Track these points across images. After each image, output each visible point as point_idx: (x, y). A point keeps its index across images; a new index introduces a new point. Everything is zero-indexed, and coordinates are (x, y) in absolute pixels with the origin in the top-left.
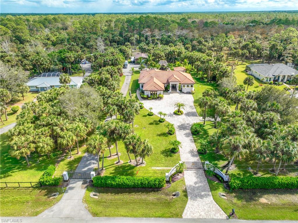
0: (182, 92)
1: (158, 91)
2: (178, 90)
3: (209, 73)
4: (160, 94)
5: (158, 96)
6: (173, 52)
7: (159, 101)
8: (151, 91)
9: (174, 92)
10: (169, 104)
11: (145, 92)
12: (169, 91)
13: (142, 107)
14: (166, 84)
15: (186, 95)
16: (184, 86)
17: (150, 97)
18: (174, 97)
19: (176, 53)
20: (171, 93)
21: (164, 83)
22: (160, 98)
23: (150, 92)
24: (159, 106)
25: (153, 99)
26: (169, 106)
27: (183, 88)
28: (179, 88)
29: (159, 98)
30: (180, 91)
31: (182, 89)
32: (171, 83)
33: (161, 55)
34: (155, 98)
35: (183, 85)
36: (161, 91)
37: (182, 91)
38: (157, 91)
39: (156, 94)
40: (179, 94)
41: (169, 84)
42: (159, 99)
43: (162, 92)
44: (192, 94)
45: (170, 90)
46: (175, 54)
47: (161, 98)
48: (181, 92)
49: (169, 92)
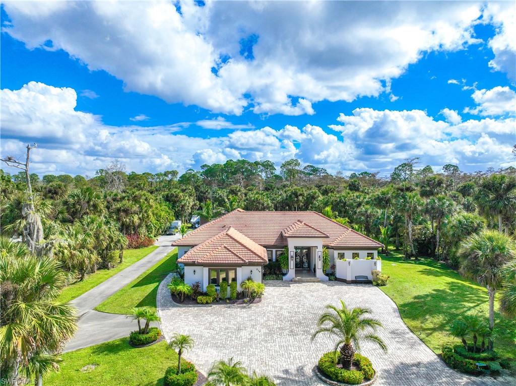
0: (337, 279)
1: (240, 265)
2: (320, 273)
3: (410, 229)
4: (249, 279)
5: (239, 289)
6: (293, 196)
7: (244, 307)
8: (211, 266)
9: (304, 279)
10: (288, 324)
11: (188, 271)
12: (284, 274)
13: (151, 334)
14: (274, 250)
15: (353, 288)
16: (342, 256)
17: (206, 294)
18: (307, 296)
19: (300, 198)
20: (292, 281)
21: (265, 246)
22: (246, 300)
23: (206, 270)
24: (239, 329)
25: (218, 300)
26: (287, 332)
27: (338, 262)
28: (325, 262)
29: (247, 297)
30: (327, 275)
31: (334, 267)
32: (292, 244)
33: (263, 205)
34: (229, 299)
35: (336, 253)
36: (254, 268)
37: (338, 275)
38: (234, 266)
39: (234, 280)
40: (325, 286)
41: (286, 247)
42: (244, 302)
43: (258, 272)
44: (378, 285)
45: (291, 273)
46: (298, 201)
47: (253, 298)
48: (332, 278)
49: (285, 278)
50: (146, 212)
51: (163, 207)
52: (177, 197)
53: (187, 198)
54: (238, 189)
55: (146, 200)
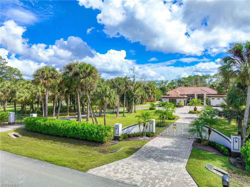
1: (177, 98)
2: (205, 104)
4: (180, 102)
5: (177, 104)
11: (163, 100)
14: (191, 98)
16: (213, 99)
22: (179, 107)
27: (211, 100)
31: (210, 102)
35: (211, 98)
37: (211, 105)
41: (194, 96)
47: (181, 106)
48: (209, 105)
50: (153, 91)
51: (159, 92)
52: (165, 88)
53: (168, 89)
54: (188, 85)
55: (153, 87)
